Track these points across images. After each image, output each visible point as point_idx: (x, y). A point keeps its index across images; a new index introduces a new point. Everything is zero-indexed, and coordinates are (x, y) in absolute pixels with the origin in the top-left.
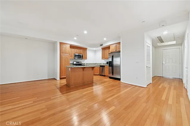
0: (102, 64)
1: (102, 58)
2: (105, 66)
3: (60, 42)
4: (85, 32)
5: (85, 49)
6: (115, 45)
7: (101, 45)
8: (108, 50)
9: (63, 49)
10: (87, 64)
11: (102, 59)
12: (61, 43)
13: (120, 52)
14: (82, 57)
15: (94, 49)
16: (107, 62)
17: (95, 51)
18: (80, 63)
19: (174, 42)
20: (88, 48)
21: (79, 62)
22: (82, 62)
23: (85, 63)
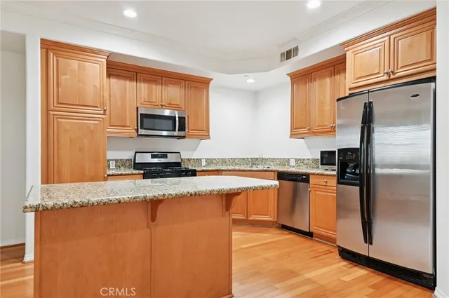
0: (292, 163)
1: (293, 129)
2: (308, 175)
3: (43, 40)
5: (198, 85)
6: (383, 38)
7: (289, 55)
8: (328, 80)
9: (63, 78)
10: (209, 161)
11: (292, 136)
12: (49, 47)
13: (433, 79)
14: (182, 128)
15: (251, 81)
16: (325, 153)
17: (255, 96)
18: (171, 159)
20: (218, 79)
22: (185, 155)
23: (199, 160)
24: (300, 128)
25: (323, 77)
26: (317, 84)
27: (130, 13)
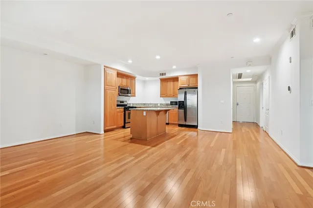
1: (161, 95)
3: (104, 66)
4: (158, 57)
5: (133, 79)
6: (187, 77)
7: (162, 74)
8: (172, 83)
11: (161, 97)
13: (197, 88)
14: (130, 93)
16: (171, 102)
18: (125, 103)
19: (250, 79)
21: (123, 102)
24: (163, 94)
25: (171, 81)
26: (169, 83)
27: (130, 61)
